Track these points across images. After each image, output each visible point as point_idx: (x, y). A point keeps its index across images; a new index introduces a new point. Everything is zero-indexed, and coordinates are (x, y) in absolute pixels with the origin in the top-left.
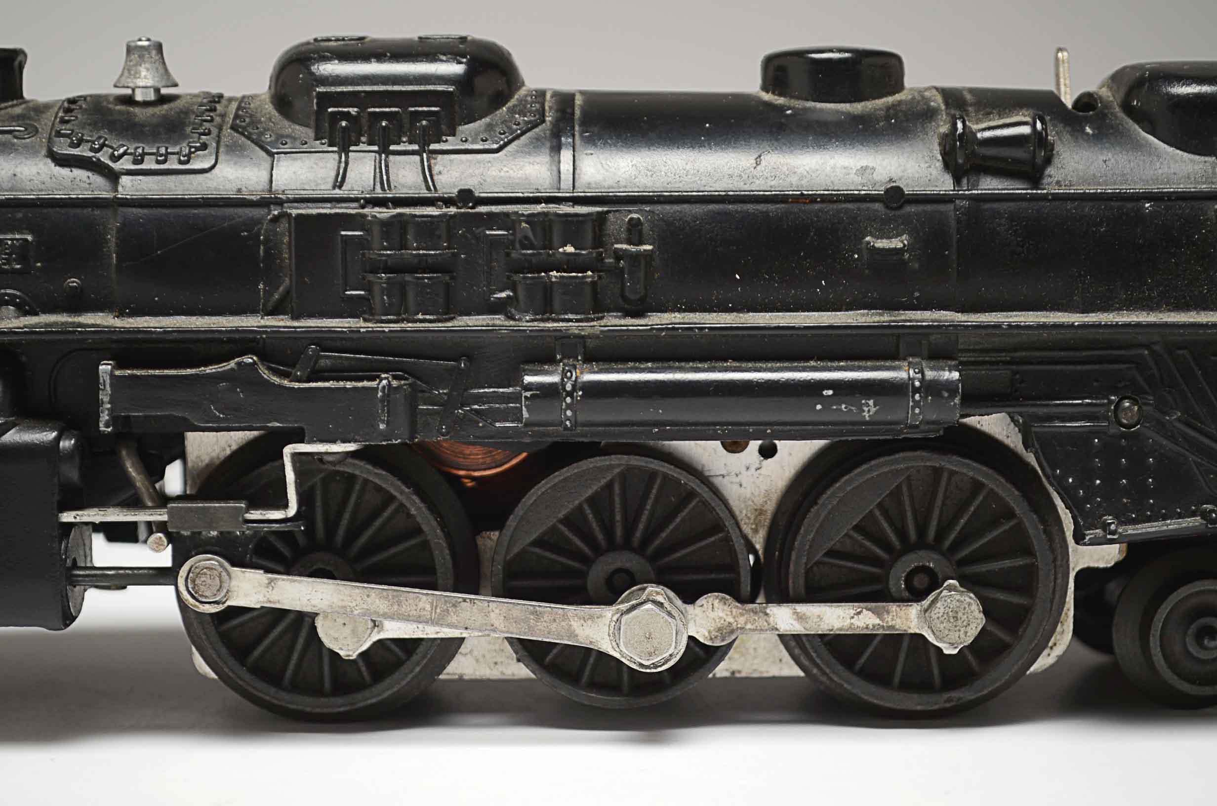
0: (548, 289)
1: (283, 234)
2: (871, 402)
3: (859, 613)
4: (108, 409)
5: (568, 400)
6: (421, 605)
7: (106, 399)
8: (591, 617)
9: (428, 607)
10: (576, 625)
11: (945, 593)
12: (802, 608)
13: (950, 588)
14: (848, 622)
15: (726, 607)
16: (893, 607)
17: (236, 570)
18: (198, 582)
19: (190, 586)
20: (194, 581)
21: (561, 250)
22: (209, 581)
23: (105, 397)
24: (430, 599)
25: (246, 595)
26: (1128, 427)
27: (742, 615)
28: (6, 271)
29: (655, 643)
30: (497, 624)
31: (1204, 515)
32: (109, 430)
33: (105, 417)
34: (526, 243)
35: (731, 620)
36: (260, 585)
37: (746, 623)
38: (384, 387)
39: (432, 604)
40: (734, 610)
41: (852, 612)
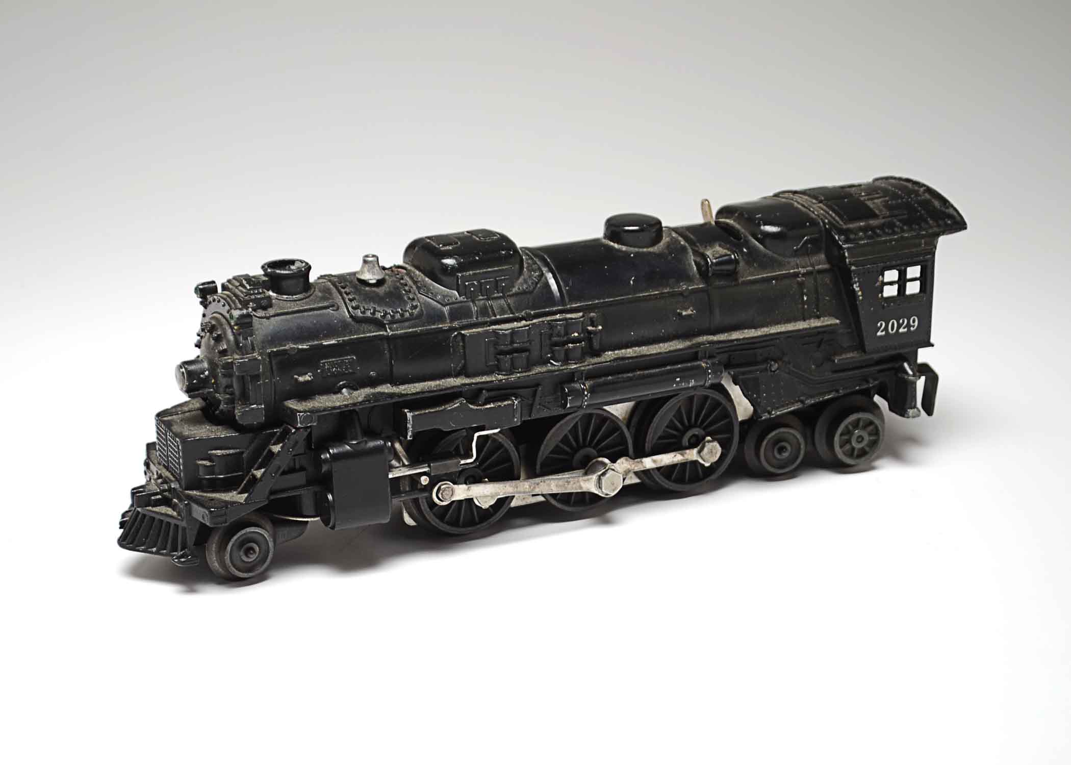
0: (567, 351)
1: (459, 342)
2: (693, 381)
3: (675, 456)
4: (411, 431)
5: (586, 398)
6: (525, 486)
7: (410, 426)
8: (588, 480)
9: (528, 487)
10: (582, 484)
11: (707, 444)
12: (655, 457)
13: (709, 441)
14: (671, 460)
15: (628, 462)
16: (688, 451)
17: (455, 486)
18: (444, 494)
19: (440, 496)
20: (442, 494)
21: (573, 335)
22: (448, 493)
23: (409, 426)
24: (529, 483)
25: (459, 495)
26: (774, 372)
27: (633, 464)
28: (347, 374)
29: (615, 485)
30: (553, 489)
31: (802, 402)
32: (411, 439)
33: (410, 434)
34: (559, 335)
35: (629, 467)
36: (465, 490)
37: (635, 467)
38: (516, 404)
39: (529, 486)
40: (631, 463)
41: (673, 456)
